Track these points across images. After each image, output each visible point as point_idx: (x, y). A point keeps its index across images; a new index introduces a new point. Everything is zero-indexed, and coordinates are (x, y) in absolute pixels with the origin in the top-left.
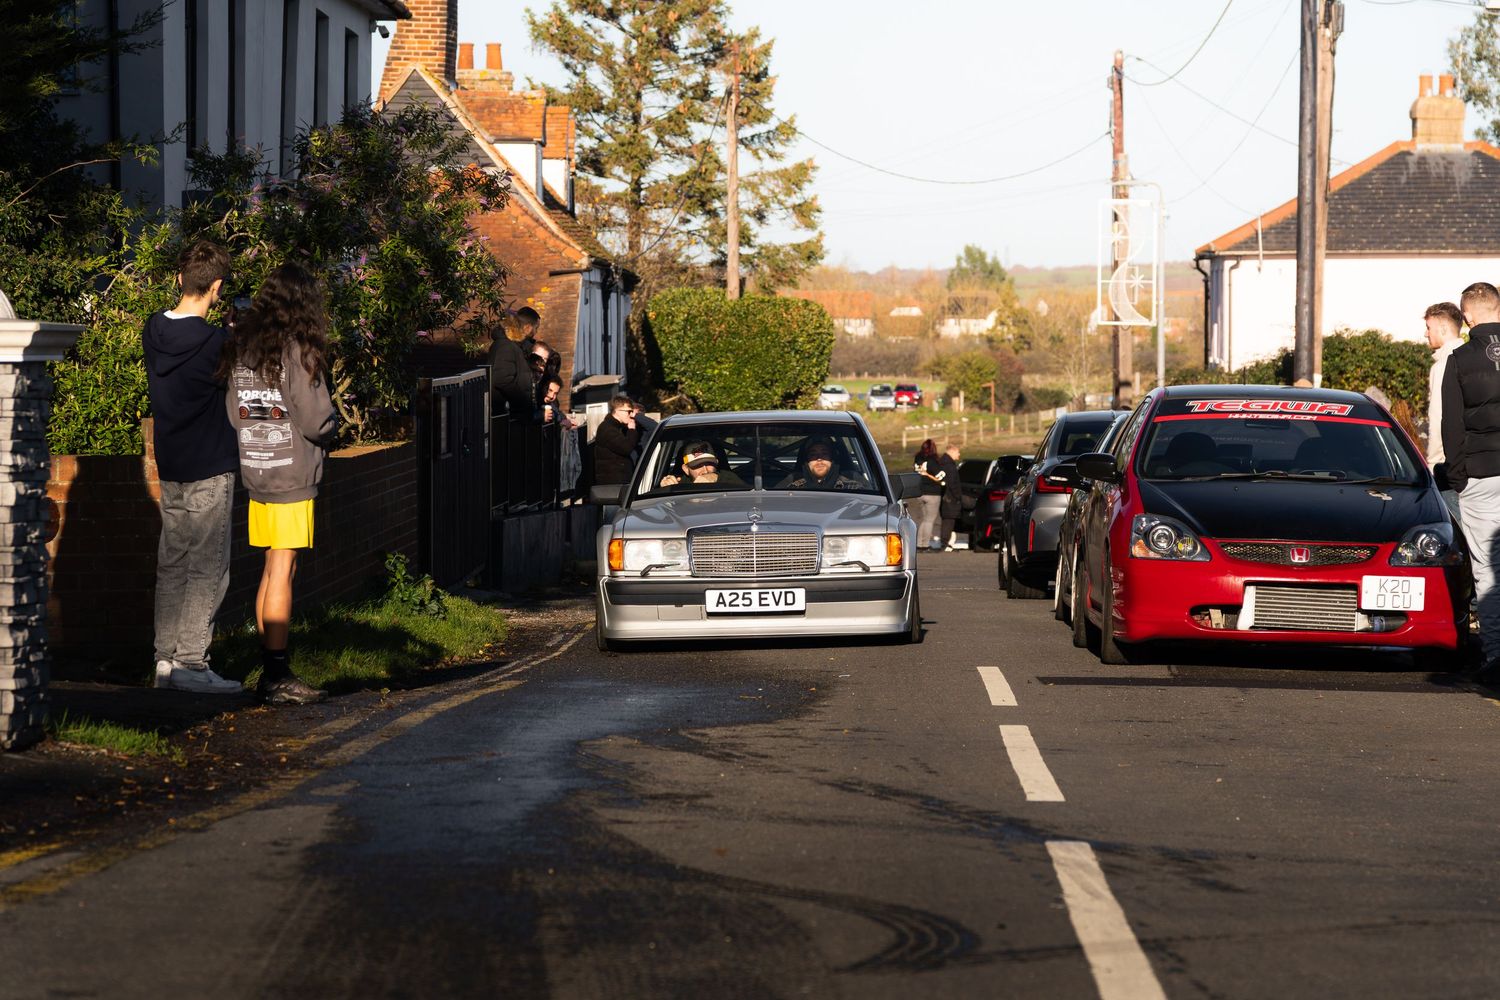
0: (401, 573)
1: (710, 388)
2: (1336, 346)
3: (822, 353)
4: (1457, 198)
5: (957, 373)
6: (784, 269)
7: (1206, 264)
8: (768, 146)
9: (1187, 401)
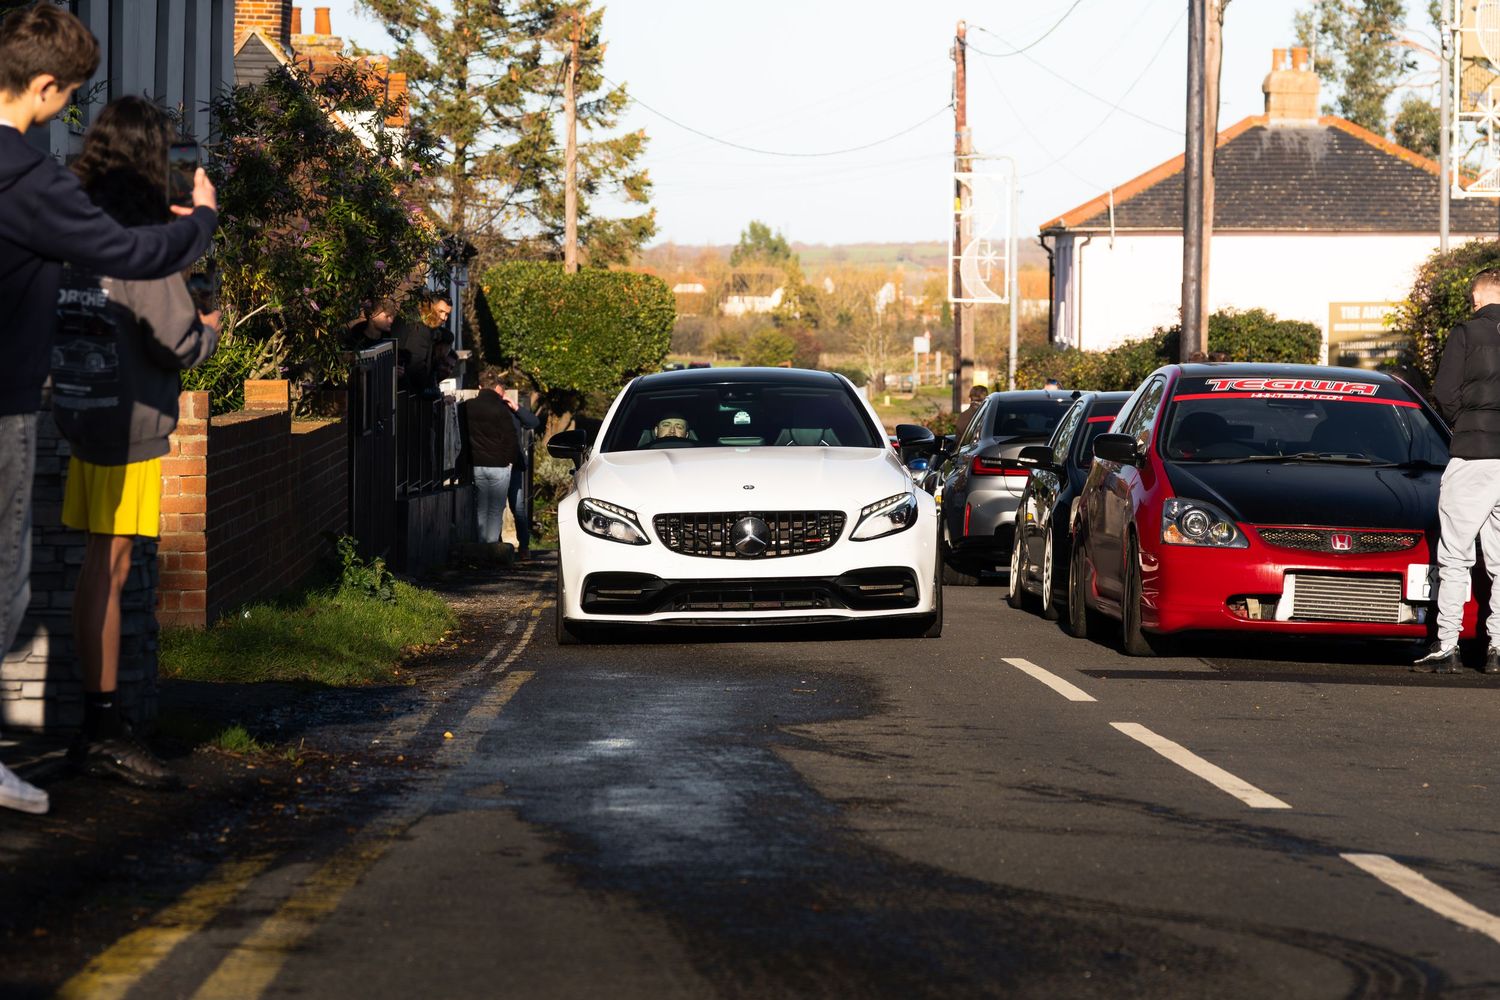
0: (351, 555)
1: (548, 365)
2: (1222, 325)
3: (663, 330)
4: (1312, 174)
5: (754, 352)
6: (614, 245)
7: (1051, 241)
8: (598, 115)
9: (1206, 379)
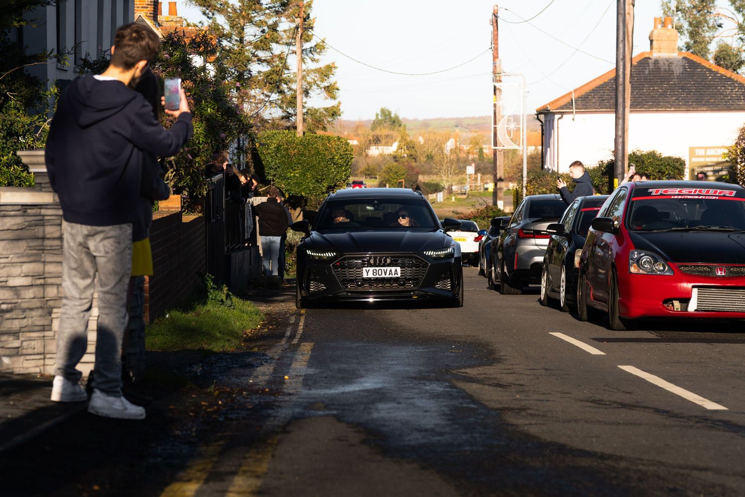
0: (211, 284)
1: (289, 183)
2: (635, 158)
3: (347, 165)
4: (675, 81)
5: (385, 174)
6: (320, 121)
7: (542, 117)
8: (310, 55)
9: (649, 188)
